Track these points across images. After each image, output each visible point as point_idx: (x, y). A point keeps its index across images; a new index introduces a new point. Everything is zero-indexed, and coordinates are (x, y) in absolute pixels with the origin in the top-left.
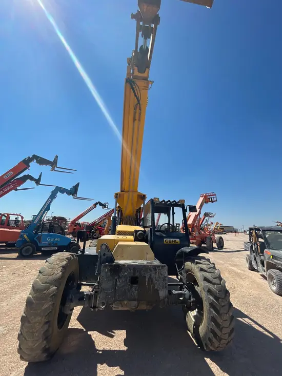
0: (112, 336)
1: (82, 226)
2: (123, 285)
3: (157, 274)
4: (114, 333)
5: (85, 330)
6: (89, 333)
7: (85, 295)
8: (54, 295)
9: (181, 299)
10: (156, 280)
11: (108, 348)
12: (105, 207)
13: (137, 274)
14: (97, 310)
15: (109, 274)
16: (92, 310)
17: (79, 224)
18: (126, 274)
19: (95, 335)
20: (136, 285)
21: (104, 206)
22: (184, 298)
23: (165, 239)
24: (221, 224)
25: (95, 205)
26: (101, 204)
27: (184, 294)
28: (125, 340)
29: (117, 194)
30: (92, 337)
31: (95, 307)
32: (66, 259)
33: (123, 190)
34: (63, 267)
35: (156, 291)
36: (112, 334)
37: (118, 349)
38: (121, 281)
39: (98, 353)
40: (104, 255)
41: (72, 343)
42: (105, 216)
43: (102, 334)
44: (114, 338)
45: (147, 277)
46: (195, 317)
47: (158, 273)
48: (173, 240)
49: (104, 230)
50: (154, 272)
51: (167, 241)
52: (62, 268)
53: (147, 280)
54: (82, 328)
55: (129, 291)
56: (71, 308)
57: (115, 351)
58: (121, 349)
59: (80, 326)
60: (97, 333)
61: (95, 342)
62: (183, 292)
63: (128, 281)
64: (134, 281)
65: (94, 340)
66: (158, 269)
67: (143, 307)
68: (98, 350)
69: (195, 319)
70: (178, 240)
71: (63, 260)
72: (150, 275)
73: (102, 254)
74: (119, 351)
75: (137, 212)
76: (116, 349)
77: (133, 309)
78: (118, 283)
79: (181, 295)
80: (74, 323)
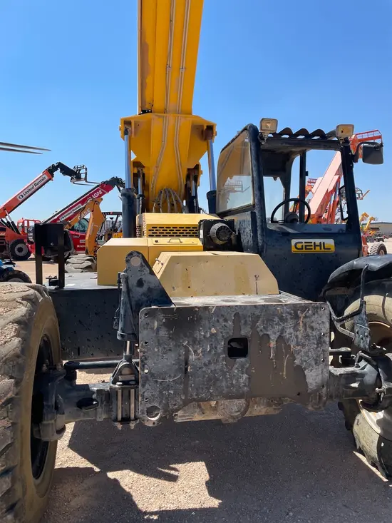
0: (173, 479)
1: (20, 230)
2: (206, 360)
3: (301, 327)
4: (175, 469)
5: (97, 470)
6: (111, 475)
7: (93, 393)
8: (9, 401)
9: (355, 385)
10: (298, 344)
11: (171, 507)
12: (79, 178)
13: (245, 332)
14: (132, 425)
15: (163, 333)
16: (120, 426)
17: (11, 225)
18: (213, 331)
19: (127, 479)
20: (243, 359)
21: (74, 174)
22: (362, 384)
23: (294, 242)
24: (372, 219)
25: (51, 171)
26: (66, 170)
27: (362, 375)
28: (207, 483)
29: (127, 123)
30: (122, 484)
31: (126, 420)
32: (24, 298)
33: (147, 107)
34: (18, 322)
35: (300, 372)
36: (172, 472)
37: (198, 506)
38: (199, 351)
39: (149, 520)
40: (140, 283)
41: (72, 503)
42: (82, 202)
43: (146, 474)
44: (179, 481)
45: (274, 337)
46: (379, 422)
47: (305, 325)
48: (318, 241)
49: (84, 237)
50: (291, 323)
51: (299, 246)
52: (16, 326)
53: (273, 344)
54: (90, 465)
55: (224, 374)
56: (59, 426)
57: (191, 510)
58: (206, 506)
59: (82, 463)
60: (132, 473)
61: (133, 494)
62: (358, 370)
63: (220, 349)
64: (238, 348)
65: (127, 490)
66: (302, 316)
67: (259, 410)
68: (145, 513)
69: (383, 429)
70: (330, 243)
71: (14, 304)
72: (283, 330)
73: (133, 282)
74: (200, 509)
75: (188, 177)
76: (192, 506)
77: (233, 417)
78: (192, 357)
79: (353, 377)
80: (66, 457)
